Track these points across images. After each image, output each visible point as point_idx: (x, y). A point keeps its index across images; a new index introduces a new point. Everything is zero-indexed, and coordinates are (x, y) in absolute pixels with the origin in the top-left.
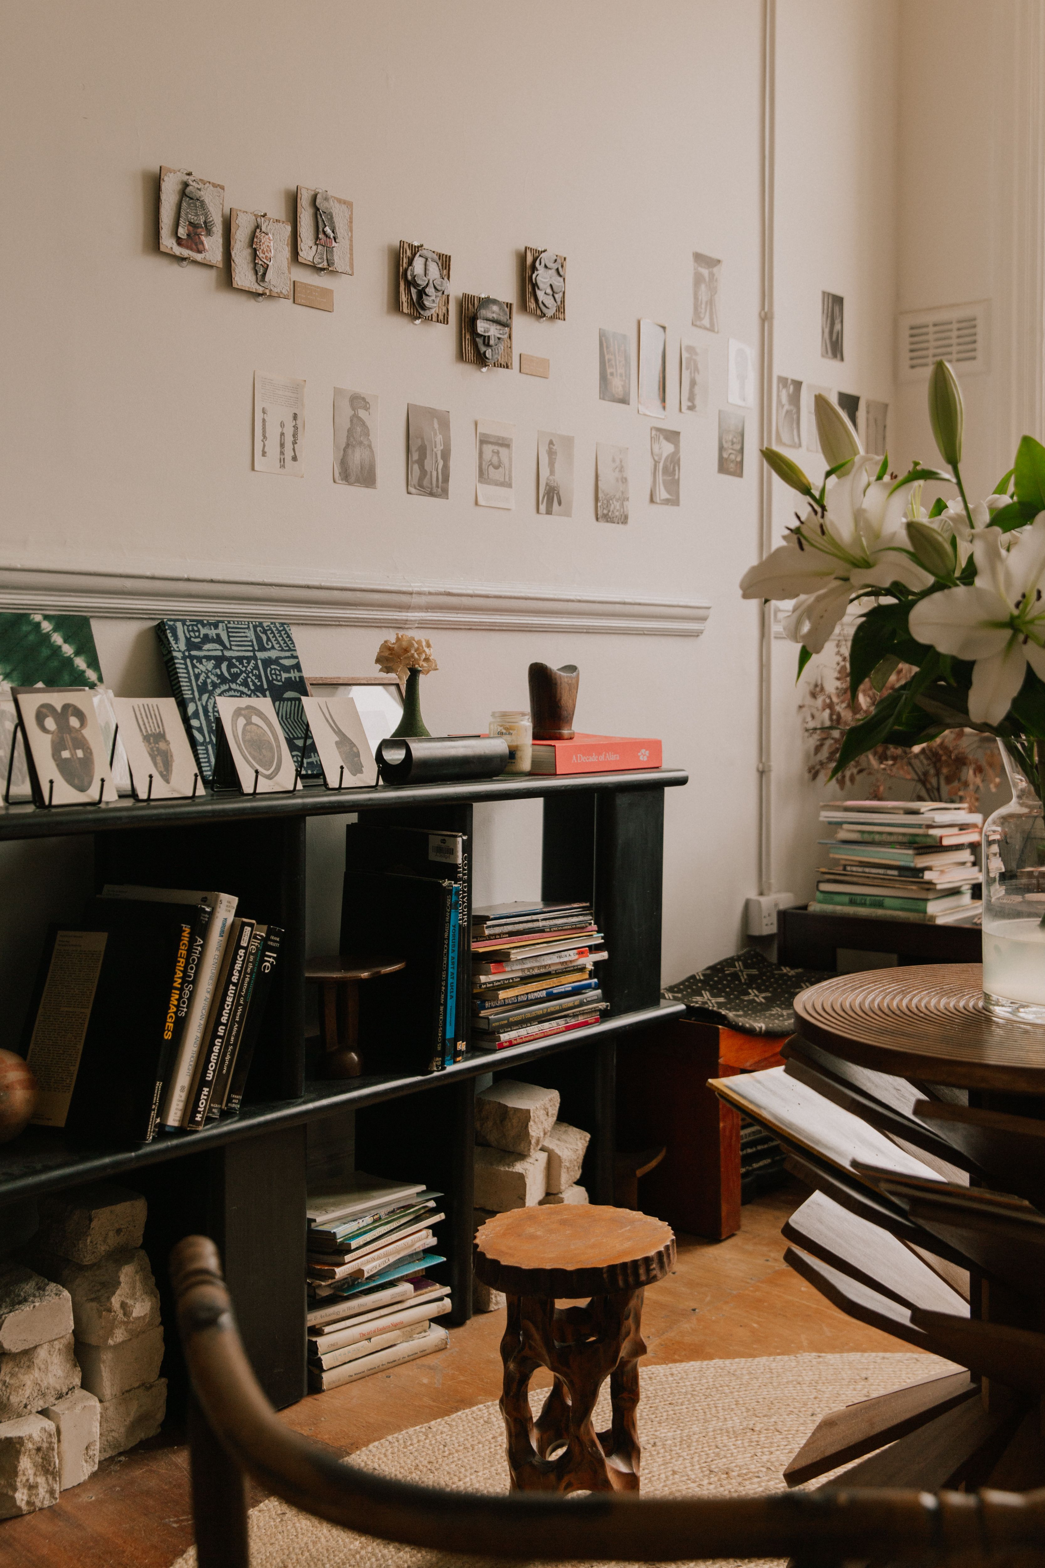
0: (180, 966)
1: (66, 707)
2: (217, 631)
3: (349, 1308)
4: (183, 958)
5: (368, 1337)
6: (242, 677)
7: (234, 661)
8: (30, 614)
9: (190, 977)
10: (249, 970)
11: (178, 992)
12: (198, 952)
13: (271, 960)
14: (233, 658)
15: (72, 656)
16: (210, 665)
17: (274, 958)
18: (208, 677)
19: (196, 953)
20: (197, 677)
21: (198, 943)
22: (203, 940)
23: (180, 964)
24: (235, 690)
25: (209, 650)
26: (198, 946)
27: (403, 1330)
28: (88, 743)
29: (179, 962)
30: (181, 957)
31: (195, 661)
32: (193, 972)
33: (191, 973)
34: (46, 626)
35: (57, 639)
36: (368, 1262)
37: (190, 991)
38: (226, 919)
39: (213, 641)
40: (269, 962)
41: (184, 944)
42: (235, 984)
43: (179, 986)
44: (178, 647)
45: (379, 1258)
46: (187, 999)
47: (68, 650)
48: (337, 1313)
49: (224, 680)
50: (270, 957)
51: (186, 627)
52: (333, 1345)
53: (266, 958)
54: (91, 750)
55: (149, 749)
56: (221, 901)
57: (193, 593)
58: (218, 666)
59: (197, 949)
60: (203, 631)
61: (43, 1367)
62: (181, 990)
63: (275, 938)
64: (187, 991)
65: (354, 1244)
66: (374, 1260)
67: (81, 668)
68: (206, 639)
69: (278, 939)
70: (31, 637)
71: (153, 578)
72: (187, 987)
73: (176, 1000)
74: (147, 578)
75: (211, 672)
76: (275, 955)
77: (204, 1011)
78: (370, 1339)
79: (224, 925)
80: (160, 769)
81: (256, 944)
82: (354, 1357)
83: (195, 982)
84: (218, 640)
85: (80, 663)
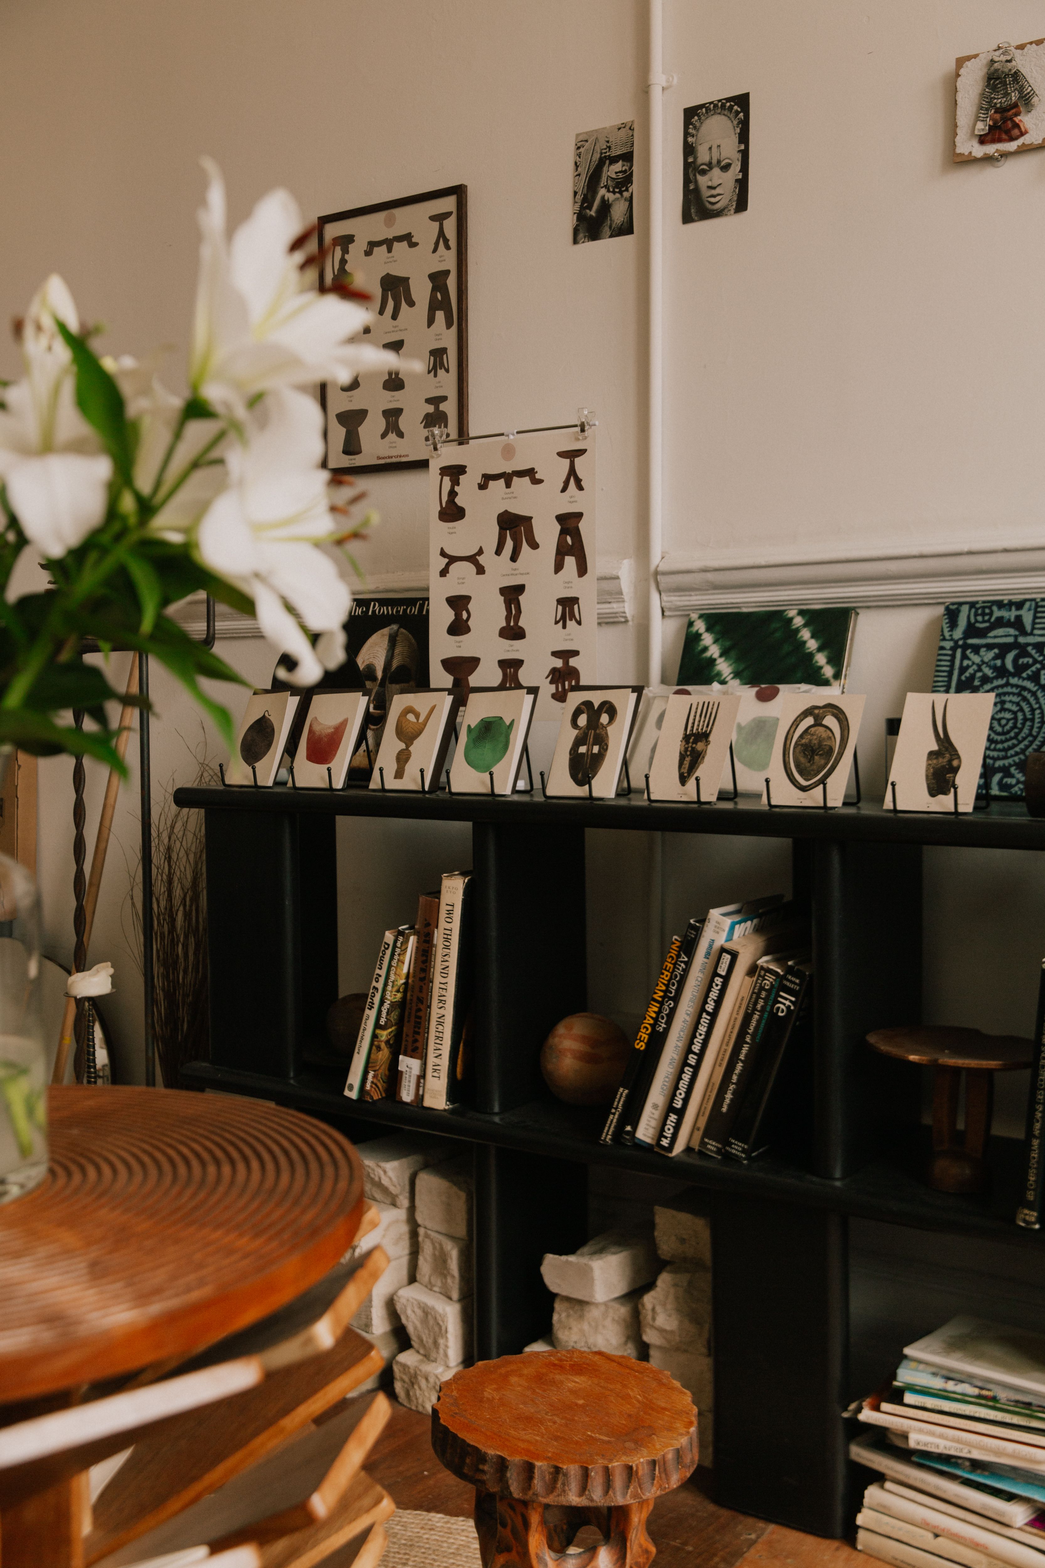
0: (663, 979)
1: (604, 704)
2: (1018, 613)
3: (922, 1481)
4: (668, 971)
5: (938, 1532)
6: (1034, 669)
7: (1029, 649)
8: (785, 611)
9: (671, 993)
10: (759, 1007)
11: (658, 1005)
12: (681, 968)
13: (787, 1003)
14: (1028, 644)
15: (814, 652)
16: (989, 655)
17: (791, 1001)
18: (980, 670)
19: (679, 969)
20: (963, 670)
21: (681, 959)
22: (689, 957)
23: (664, 976)
24: (1013, 686)
25: (995, 637)
26: (682, 962)
27: (992, 1560)
28: (608, 740)
29: (663, 974)
30: (665, 970)
31: (968, 652)
32: (674, 988)
33: (673, 989)
34: (798, 621)
35: (805, 634)
36: (921, 1431)
37: (670, 1008)
38: (713, 940)
39: (1009, 624)
40: (784, 1004)
41: (671, 957)
42: (708, 1013)
43: (660, 999)
44: (951, 636)
45: (953, 1440)
46: (666, 1014)
47: (812, 645)
48: (907, 1476)
49: (1001, 672)
50: (786, 999)
51: (973, 610)
52: (885, 1507)
53: (780, 999)
54: (607, 746)
55: (683, 749)
56: (709, 919)
57: (984, 568)
58: (1001, 656)
59: (680, 966)
60: (997, 613)
61: (593, 1324)
62: (662, 1004)
63: (793, 979)
64: (666, 1007)
65: (909, 1398)
66: (941, 1436)
67: (819, 664)
68: (1001, 623)
69: (797, 981)
70: (778, 635)
71: (922, 556)
72: (667, 1002)
73: (655, 1012)
74: (914, 557)
75: (987, 663)
76: (793, 999)
77: (682, 1034)
78: (937, 1536)
79: (710, 947)
80: (682, 770)
81: (771, 980)
82: (905, 1539)
83: (676, 999)
84: (1018, 623)
85: (821, 659)
